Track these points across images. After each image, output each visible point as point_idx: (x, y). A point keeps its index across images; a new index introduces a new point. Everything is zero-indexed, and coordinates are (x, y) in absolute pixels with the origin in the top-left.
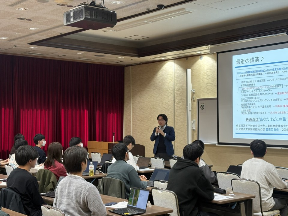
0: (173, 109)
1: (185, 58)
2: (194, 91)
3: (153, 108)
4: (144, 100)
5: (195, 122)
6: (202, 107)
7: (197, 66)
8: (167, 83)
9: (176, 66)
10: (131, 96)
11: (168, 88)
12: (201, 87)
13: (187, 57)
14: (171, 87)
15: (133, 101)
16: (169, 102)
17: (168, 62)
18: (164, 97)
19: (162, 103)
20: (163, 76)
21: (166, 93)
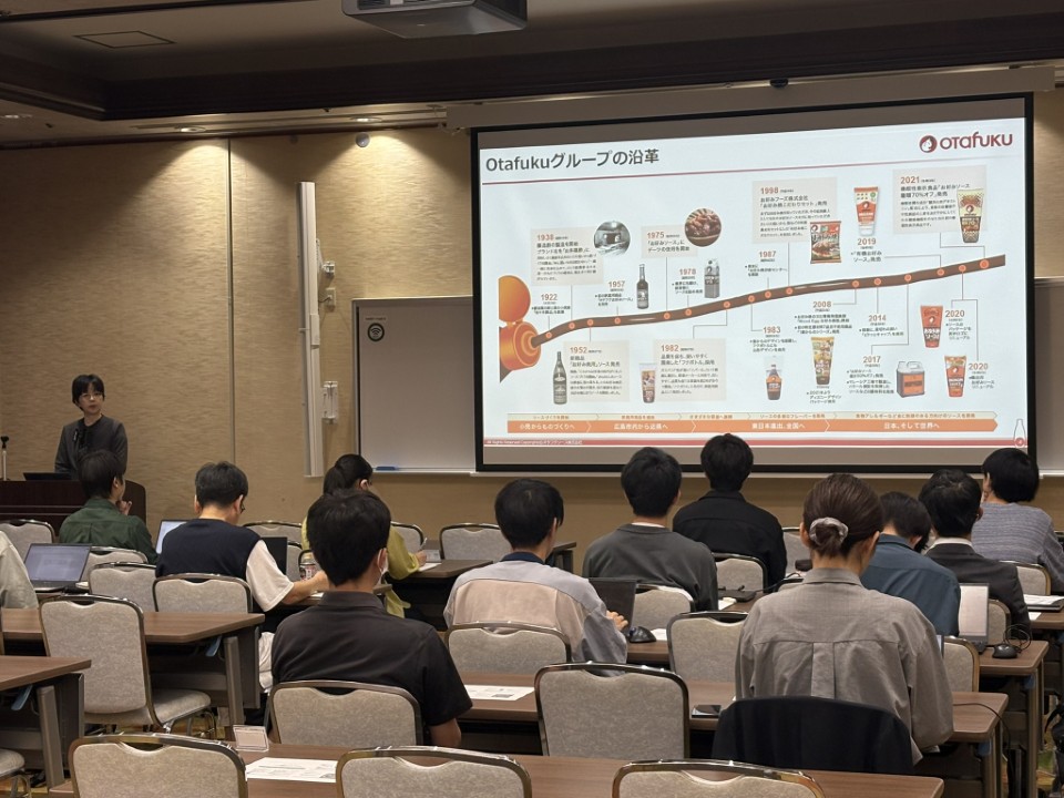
0: (227, 337)
1: (287, 138)
2: (331, 268)
3: (119, 333)
4: (68, 300)
5: (336, 391)
6: (376, 332)
7: (343, 171)
8: (192, 230)
9: (240, 167)
11: (201, 253)
12: (362, 255)
13: (294, 133)
14: (213, 250)
16: (204, 308)
17: (196, 146)
18: (178, 290)
19: (169, 314)
20: (173, 203)
21: (190, 271)
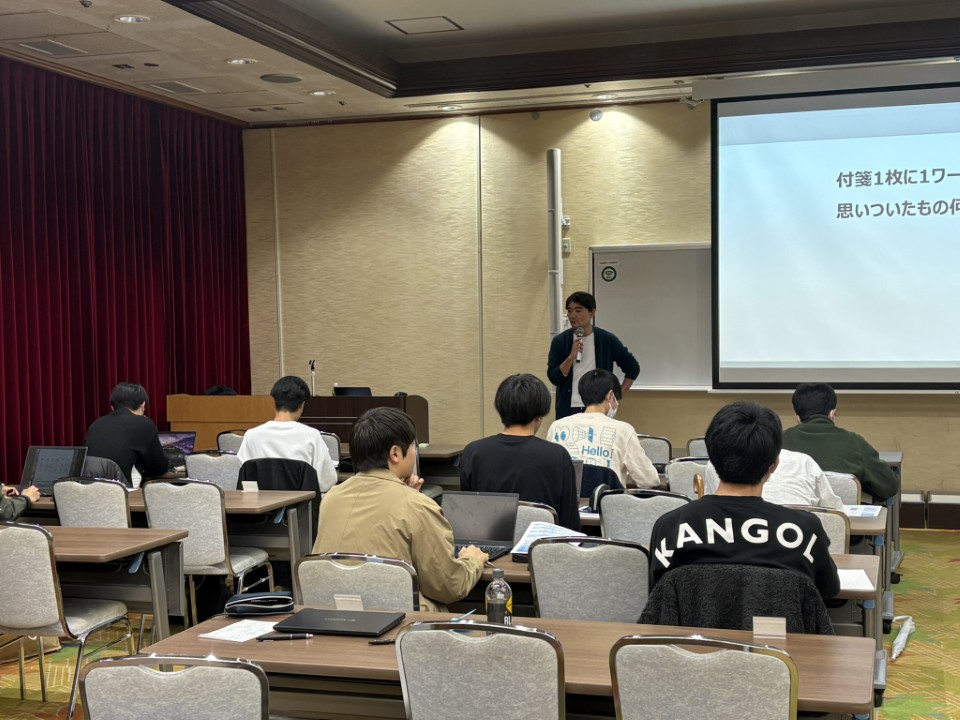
1: (530, 114)
2: (567, 221)
3: (385, 276)
4: (339, 249)
6: (609, 273)
7: (578, 141)
8: (447, 192)
9: (489, 139)
10: (278, 233)
11: (454, 210)
12: (594, 210)
13: (535, 110)
14: (465, 208)
15: (289, 251)
16: (456, 255)
17: (451, 122)
18: (435, 241)
19: (426, 260)
20: (430, 170)
21: (445, 225)
